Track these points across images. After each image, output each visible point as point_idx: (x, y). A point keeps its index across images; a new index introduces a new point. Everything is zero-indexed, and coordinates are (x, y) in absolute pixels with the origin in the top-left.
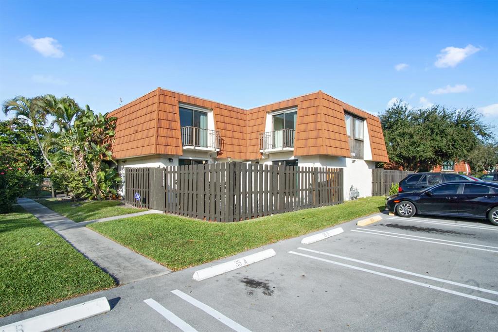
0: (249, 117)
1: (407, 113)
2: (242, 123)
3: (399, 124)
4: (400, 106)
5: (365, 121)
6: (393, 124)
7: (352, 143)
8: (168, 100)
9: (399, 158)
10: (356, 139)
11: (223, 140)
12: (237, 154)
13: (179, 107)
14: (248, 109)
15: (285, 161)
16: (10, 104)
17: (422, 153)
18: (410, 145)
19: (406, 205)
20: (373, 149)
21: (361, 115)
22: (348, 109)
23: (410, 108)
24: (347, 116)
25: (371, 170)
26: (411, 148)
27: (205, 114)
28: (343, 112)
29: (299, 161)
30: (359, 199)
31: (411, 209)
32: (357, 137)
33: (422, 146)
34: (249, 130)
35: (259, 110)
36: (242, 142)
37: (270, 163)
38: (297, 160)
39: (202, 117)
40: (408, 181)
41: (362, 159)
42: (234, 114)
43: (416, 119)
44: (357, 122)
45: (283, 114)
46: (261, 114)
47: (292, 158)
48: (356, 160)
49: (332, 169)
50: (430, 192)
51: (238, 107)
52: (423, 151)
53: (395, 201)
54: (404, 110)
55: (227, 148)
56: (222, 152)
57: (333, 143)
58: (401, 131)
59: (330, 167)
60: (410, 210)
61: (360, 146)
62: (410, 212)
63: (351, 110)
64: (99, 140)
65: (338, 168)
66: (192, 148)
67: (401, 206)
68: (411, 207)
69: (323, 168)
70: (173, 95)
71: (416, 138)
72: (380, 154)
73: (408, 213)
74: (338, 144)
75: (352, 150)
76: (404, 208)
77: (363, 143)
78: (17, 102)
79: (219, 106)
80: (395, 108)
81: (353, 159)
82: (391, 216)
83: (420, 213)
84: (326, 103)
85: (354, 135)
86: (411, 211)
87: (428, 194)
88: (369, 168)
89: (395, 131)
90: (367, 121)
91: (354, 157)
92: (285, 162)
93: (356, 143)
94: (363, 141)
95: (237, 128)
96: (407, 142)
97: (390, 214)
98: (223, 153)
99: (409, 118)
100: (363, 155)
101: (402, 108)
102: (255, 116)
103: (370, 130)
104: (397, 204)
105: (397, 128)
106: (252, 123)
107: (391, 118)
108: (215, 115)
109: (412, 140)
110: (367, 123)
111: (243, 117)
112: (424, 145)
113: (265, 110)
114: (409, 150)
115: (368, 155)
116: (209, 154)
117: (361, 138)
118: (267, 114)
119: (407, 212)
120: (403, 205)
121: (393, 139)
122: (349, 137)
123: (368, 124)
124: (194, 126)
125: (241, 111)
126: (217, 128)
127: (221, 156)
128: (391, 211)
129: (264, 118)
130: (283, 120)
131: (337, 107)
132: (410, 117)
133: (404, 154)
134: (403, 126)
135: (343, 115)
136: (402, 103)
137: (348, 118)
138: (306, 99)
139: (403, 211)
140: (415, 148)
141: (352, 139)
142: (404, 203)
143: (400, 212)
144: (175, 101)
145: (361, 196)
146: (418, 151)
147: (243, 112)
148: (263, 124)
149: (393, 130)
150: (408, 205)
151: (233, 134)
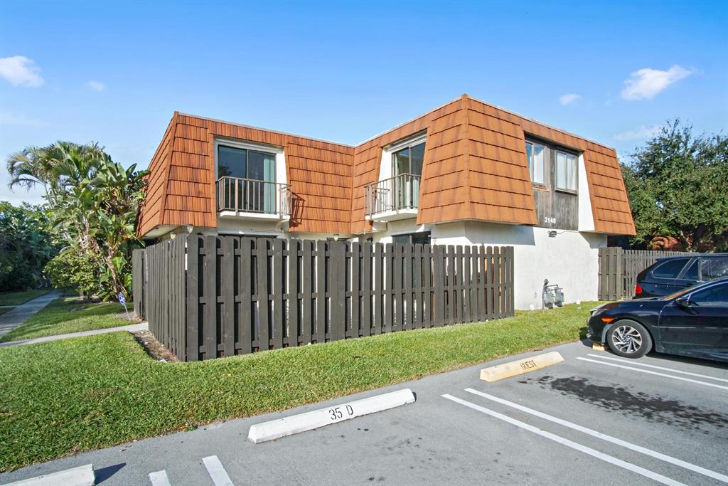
0: (357, 159)
1: (690, 145)
2: (342, 170)
3: (674, 167)
4: (676, 133)
5: (581, 158)
6: (663, 166)
7: (547, 199)
8: (193, 133)
9: (672, 229)
10: (557, 191)
11: (302, 199)
12: (330, 226)
13: (219, 146)
14: (356, 146)
15: (412, 234)
16: (17, 159)
17: (718, 217)
18: (694, 203)
19: (628, 329)
20: (595, 209)
21: (569, 143)
22: (535, 132)
23: (694, 135)
24: (534, 146)
25: (596, 251)
26: (695, 209)
27: (272, 157)
28: (523, 137)
29: (432, 236)
30: (566, 305)
31: (639, 338)
32: (561, 185)
33: (719, 205)
34: (356, 181)
35: (371, 145)
36: (340, 204)
37: (387, 240)
38: (429, 233)
39: (266, 161)
40: (655, 272)
41: (575, 228)
42: (327, 155)
43: (711, 155)
44: (561, 158)
45: (408, 148)
46: (373, 153)
47: (421, 229)
48: (558, 231)
49: (496, 248)
50: (685, 300)
51: (336, 142)
52: (721, 214)
53: (604, 320)
54: (684, 139)
55: (309, 214)
56: (299, 221)
57: (490, 197)
58: (678, 178)
59: (493, 246)
60: (637, 342)
61: (568, 204)
62: (637, 346)
63: (544, 134)
64: (121, 207)
65: (500, 246)
66: (233, 214)
67: (618, 330)
68: (639, 335)
69: (475, 248)
70: (203, 124)
71: (705, 190)
72: (615, 218)
73: (632, 348)
74: (504, 198)
75: (550, 211)
76: (623, 335)
77: (577, 200)
78: (27, 156)
79: (296, 141)
80: (666, 136)
81: (551, 230)
82: (597, 352)
83: (661, 350)
84: (477, 119)
85: (553, 182)
86: (640, 343)
87: (679, 306)
88: (592, 247)
89: (666, 180)
90: (584, 157)
91: (553, 226)
92: (411, 237)
93: (559, 197)
94: (575, 195)
95: (331, 179)
96: (687, 197)
97: (594, 347)
98: (300, 223)
99: (694, 154)
100: (577, 221)
101: (679, 137)
102: (365, 157)
103: (590, 173)
104: (608, 327)
105: (669, 173)
106: (360, 169)
107: (659, 155)
108: (288, 156)
109: (698, 193)
110: (585, 159)
111: (346, 159)
112: (724, 203)
113: (379, 145)
114: (692, 213)
115: (586, 221)
116: (278, 224)
117: (572, 188)
118: (384, 152)
119: (630, 346)
120: (622, 330)
121: (662, 193)
122: (541, 186)
123: (588, 162)
124: (249, 178)
125: (342, 150)
126: (291, 179)
127: (296, 229)
128: (596, 339)
129: (378, 159)
130: (408, 159)
131: (507, 128)
132: (697, 152)
133: (683, 220)
134: (682, 169)
135: (522, 144)
136: (679, 126)
137: (537, 151)
138: (441, 114)
139: (622, 343)
140: (704, 209)
141: (549, 189)
142: (624, 323)
143: (616, 344)
144: (207, 134)
145: (567, 301)
146: (710, 213)
147: (348, 151)
148: (377, 169)
149: (661, 179)
150: (633, 329)
151: (323, 189)
